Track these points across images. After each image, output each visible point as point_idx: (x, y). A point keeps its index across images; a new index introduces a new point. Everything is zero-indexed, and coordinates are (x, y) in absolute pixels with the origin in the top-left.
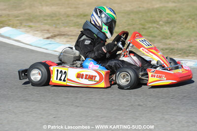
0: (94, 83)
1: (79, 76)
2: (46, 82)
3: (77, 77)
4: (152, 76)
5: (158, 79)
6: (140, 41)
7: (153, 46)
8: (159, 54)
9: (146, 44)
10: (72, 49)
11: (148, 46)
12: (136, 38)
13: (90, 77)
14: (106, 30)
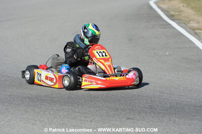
0: (53, 84)
2: (31, 82)
3: (46, 79)
4: (85, 81)
5: (89, 83)
6: (96, 52)
7: (108, 57)
8: (107, 64)
9: (101, 54)
10: (58, 56)
11: (101, 57)
12: (95, 50)
13: (51, 80)
14: (87, 42)
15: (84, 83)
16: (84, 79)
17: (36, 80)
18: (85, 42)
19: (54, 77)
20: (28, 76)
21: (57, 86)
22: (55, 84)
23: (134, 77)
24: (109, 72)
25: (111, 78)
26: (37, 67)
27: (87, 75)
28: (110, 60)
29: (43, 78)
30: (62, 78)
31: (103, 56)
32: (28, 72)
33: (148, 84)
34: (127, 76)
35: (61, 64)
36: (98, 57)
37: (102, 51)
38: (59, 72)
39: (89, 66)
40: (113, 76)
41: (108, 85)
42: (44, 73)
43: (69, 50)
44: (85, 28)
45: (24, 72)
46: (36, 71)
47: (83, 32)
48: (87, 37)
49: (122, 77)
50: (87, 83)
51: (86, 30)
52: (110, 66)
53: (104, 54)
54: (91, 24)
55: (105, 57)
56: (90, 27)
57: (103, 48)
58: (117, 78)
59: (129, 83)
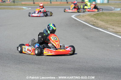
0: (31, 53)
1: (28, 50)
2: (21, 52)
4: (45, 51)
5: (47, 52)
6: (52, 38)
7: (58, 40)
8: (57, 43)
9: (54, 39)
10: (34, 39)
11: (54, 40)
12: (51, 36)
13: (30, 51)
14: (49, 32)
15: (45, 52)
16: (45, 50)
17: (23, 51)
18: (48, 32)
19: (31, 49)
20: (19, 49)
21: (32, 54)
22: (32, 53)
23: (70, 50)
24: (58, 47)
25: (58, 50)
26: (24, 45)
27: (46, 49)
28: (59, 41)
29: (26, 50)
30: (34, 50)
31: (55, 39)
32: (19, 47)
33: (77, 54)
34: (66, 50)
35: (35, 43)
36: (53, 40)
37: (55, 37)
38: (35, 47)
39: (49, 45)
40: (59, 49)
41: (57, 54)
42: (27, 47)
43: (40, 36)
44: (48, 25)
45: (18, 48)
46: (23, 46)
47: (48, 27)
48: (49, 30)
49: (64, 50)
50: (46, 52)
51: (49, 27)
52: (58, 44)
53: (56, 39)
54: (51, 24)
55: (56, 40)
56: (51, 25)
57: (55, 36)
58: (61, 50)
59: (67, 53)
